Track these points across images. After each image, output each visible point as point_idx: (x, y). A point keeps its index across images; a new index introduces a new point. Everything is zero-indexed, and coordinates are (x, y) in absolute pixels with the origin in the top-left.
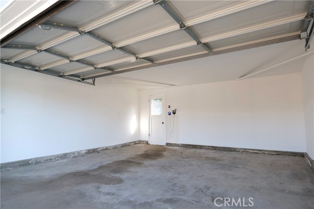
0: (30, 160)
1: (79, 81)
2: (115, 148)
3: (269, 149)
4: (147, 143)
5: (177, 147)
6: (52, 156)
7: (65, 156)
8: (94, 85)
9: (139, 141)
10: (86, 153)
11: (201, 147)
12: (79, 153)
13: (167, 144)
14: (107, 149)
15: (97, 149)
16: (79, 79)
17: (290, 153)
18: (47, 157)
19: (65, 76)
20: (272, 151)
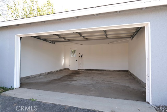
0: (30, 76)
1: (51, 43)
2: (57, 71)
3: (117, 70)
4: (69, 69)
5: (83, 71)
6: (36, 75)
7: (41, 75)
8: (55, 44)
9: (65, 68)
10: (48, 74)
11: (93, 70)
12: (45, 73)
13: (78, 69)
14: (54, 72)
15: (51, 72)
16: (51, 42)
17: (124, 70)
18: (35, 75)
19: (47, 41)
20: (118, 70)
